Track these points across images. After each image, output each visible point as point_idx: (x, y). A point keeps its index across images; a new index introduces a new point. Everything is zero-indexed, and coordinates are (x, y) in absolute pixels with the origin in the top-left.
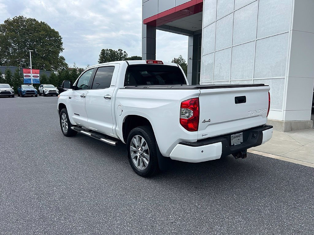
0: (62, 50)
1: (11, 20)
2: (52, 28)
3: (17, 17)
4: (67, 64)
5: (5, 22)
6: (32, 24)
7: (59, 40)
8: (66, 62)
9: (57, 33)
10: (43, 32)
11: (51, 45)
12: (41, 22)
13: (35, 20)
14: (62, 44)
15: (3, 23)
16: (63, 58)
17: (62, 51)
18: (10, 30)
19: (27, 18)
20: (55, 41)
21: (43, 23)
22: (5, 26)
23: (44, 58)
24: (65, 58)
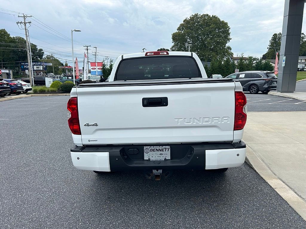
0: (229, 39)
1: (188, 19)
2: (221, 20)
3: (193, 15)
4: (232, 53)
5: (184, 21)
6: (205, 19)
7: (227, 30)
8: (232, 51)
9: (226, 24)
10: (212, 26)
11: (219, 36)
12: (213, 16)
13: (207, 15)
14: (229, 34)
15: (183, 23)
16: (229, 48)
17: (229, 41)
18: (187, 28)
19: (201, 15)
20: (223, 32)
21: (214, 17)
22: (183, 25)
23: (212, 50)
24: (231, 47)
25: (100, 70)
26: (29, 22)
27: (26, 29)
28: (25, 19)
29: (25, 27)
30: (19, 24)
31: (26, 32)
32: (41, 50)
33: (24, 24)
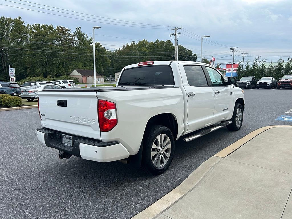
25: (235, 72)
26: (179, 34)
27: (176, 39)
28: (176, 31)
29: (176, 38)
30: (172, 36)
31: (176, 42)
32: (195, 55)
33: (175, 35)
